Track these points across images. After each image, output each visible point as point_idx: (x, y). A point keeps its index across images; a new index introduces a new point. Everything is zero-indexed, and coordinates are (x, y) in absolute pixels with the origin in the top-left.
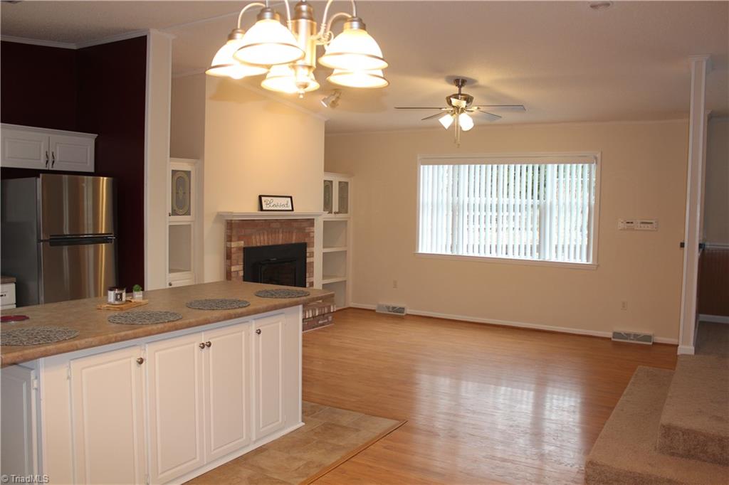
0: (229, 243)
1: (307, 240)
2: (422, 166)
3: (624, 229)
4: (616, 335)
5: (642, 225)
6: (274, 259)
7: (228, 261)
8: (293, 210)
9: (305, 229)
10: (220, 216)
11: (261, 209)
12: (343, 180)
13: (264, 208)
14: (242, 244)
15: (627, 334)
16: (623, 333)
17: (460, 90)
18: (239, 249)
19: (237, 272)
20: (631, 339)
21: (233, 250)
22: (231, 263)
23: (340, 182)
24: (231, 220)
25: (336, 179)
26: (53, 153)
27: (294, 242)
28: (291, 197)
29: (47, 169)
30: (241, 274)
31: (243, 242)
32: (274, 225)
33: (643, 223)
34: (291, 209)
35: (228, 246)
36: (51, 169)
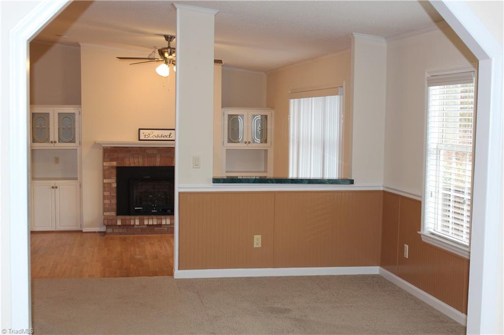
7: (104, 175)
10: (97, 144)
11: (139, 139)
12: (261, 113)
13: (142, 138)
14: (114, 164)
17: (169, 44)
18: (112, 167)
21: (105, 168)
23: (256, 115)
24: (104, 147)
25: (248, 113)
30: (115, 185)
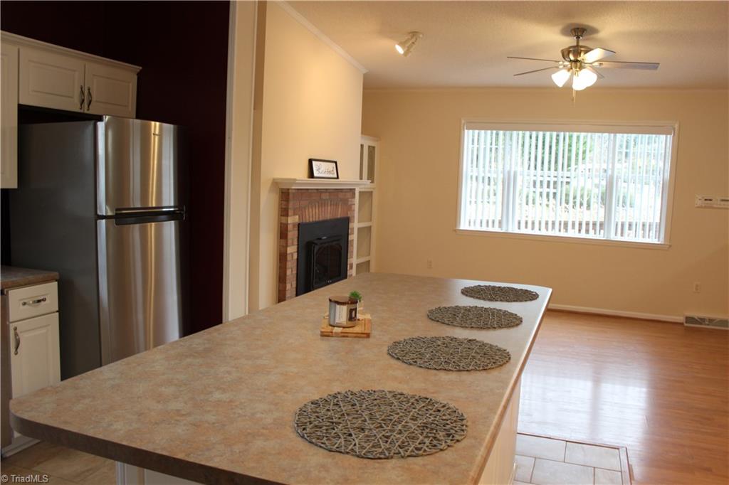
0: (283, 218)
1: (349, 215)
2: (466, 131)
3: (701, 207)
4: (689, 319)
5: (723, 203)
6: (325, 238)
7: (283, 241)
8: (338, 178)
9: (348, 201)
10: (275, 183)
11: (311, 175)
12: (372, 144)
13: (316, 174)
14: (297, 219)
15: (700, 319)
16: (696, 318)
17: (578, 42)
18: (294, 225)
19: (292, 254)
20: (705, 324)
21: (290, 227)
22: (287, 244)
23: (369, 147)
24: (288, 189)
25: (367, 143)
26: (89, 90)
27: (339, 216)
28: (336, 163)
29: (82, 111)
30: (295, 257)
31: (297, 217)
32: (325, 196)
33: (723, 200)
34: (336, 176)
35: (284, 221)
36: (86, 112)
